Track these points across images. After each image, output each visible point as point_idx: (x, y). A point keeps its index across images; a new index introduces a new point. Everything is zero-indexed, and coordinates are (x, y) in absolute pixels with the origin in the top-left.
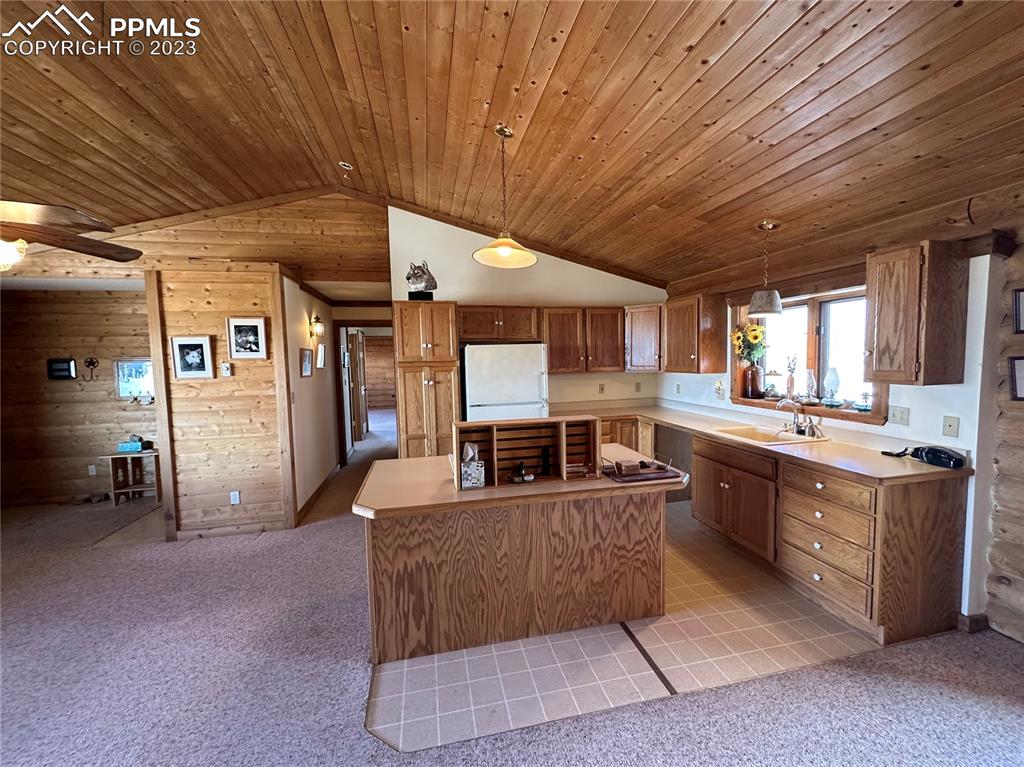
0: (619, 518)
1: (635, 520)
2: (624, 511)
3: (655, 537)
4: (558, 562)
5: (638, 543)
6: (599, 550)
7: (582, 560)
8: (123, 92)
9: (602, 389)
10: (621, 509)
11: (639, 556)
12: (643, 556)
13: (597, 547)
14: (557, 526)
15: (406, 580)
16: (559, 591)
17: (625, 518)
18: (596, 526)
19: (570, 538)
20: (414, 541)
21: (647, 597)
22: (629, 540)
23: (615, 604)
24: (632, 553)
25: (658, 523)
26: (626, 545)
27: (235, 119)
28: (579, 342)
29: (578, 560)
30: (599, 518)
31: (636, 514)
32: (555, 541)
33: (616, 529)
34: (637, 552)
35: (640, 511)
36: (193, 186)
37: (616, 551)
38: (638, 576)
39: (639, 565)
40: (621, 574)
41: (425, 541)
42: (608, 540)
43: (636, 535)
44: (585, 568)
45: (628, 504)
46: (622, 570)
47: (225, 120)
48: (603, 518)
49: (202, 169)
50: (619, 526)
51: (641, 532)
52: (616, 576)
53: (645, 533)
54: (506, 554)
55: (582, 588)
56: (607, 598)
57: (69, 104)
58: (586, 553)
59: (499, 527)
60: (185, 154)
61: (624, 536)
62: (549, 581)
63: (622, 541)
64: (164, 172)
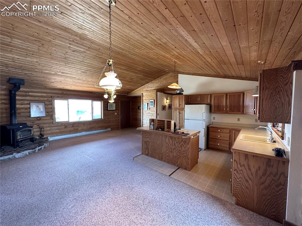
0: (180, 144)
1: (183, 146)
2: (181, 143)
3: (188, 151)
4: (167, 149)
5: (184, 151)
6: (175, 149)
7: (172, 150)
8: (133, 72)
9: (239, 120)
10: (180, 142)
11: (184, 154)
12: (185, 155)
13: (175, 148)
14: (167, 141)
15: (146, 142)
16: (167, 155)
17: (181, 144)
18: (175, 144)
19: (170, 145)
20: (147, 137)
21: (186, 164)
22: (182, 150)
23: (178, 162)
24: (182, 153)
25: (189, 148)
26: (181, 150)
27: (146, 69)
28: (224, 104)
29: (171, 150)
30: (175, 142)
31: (183, 144)
32: (167, 144)
33: (179, 146)
34: (183, 153)
35: (185, 144)
36: (148, 79)
37: (179, 151)
38: (184, 159)
39: (184, 156)
40: (180, 157)
41: (148, 137)
42: (177, 148)
43: (183, 149)
44: (172, 152)
45: (182, 141)
46: (180, 156)
47: (145, 70)
48: (176, 143)
49: (147, 76)
50: (180, 146)
51: (185, 148)
52: (179, 157)
53: (186, 149)
54: (159, 144)
55: (171, 156)
56: (177, 160)
57: (129, 75)
58: (173, 149)
59: (158, 138)
60: (143, 75)
61: (181, 148)
62: (166, 151)
63: (180, 149)
64: (143, 78)
